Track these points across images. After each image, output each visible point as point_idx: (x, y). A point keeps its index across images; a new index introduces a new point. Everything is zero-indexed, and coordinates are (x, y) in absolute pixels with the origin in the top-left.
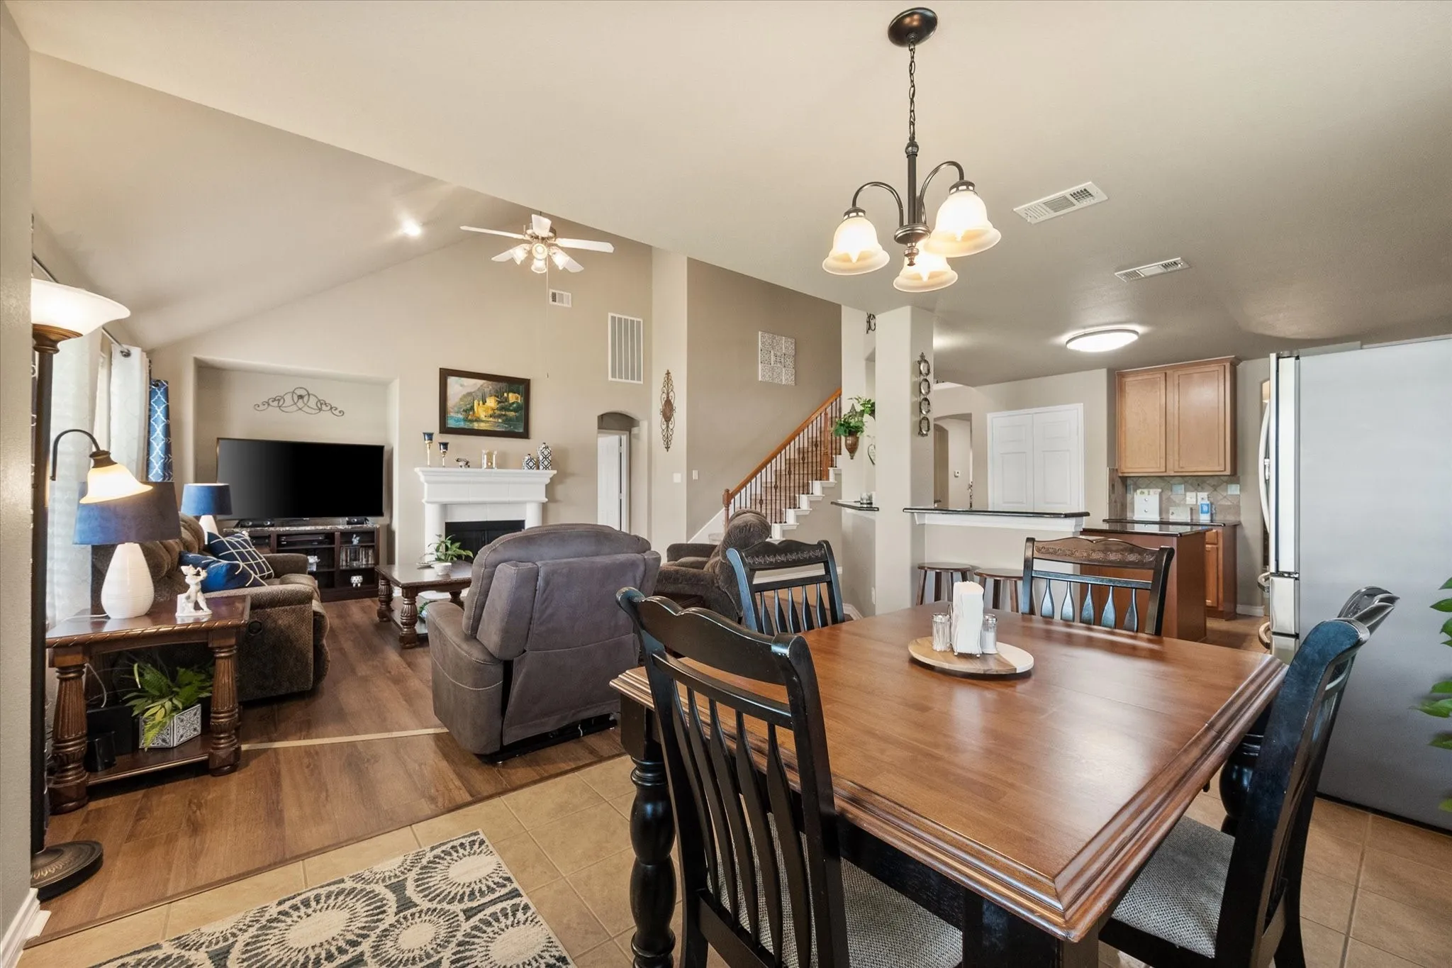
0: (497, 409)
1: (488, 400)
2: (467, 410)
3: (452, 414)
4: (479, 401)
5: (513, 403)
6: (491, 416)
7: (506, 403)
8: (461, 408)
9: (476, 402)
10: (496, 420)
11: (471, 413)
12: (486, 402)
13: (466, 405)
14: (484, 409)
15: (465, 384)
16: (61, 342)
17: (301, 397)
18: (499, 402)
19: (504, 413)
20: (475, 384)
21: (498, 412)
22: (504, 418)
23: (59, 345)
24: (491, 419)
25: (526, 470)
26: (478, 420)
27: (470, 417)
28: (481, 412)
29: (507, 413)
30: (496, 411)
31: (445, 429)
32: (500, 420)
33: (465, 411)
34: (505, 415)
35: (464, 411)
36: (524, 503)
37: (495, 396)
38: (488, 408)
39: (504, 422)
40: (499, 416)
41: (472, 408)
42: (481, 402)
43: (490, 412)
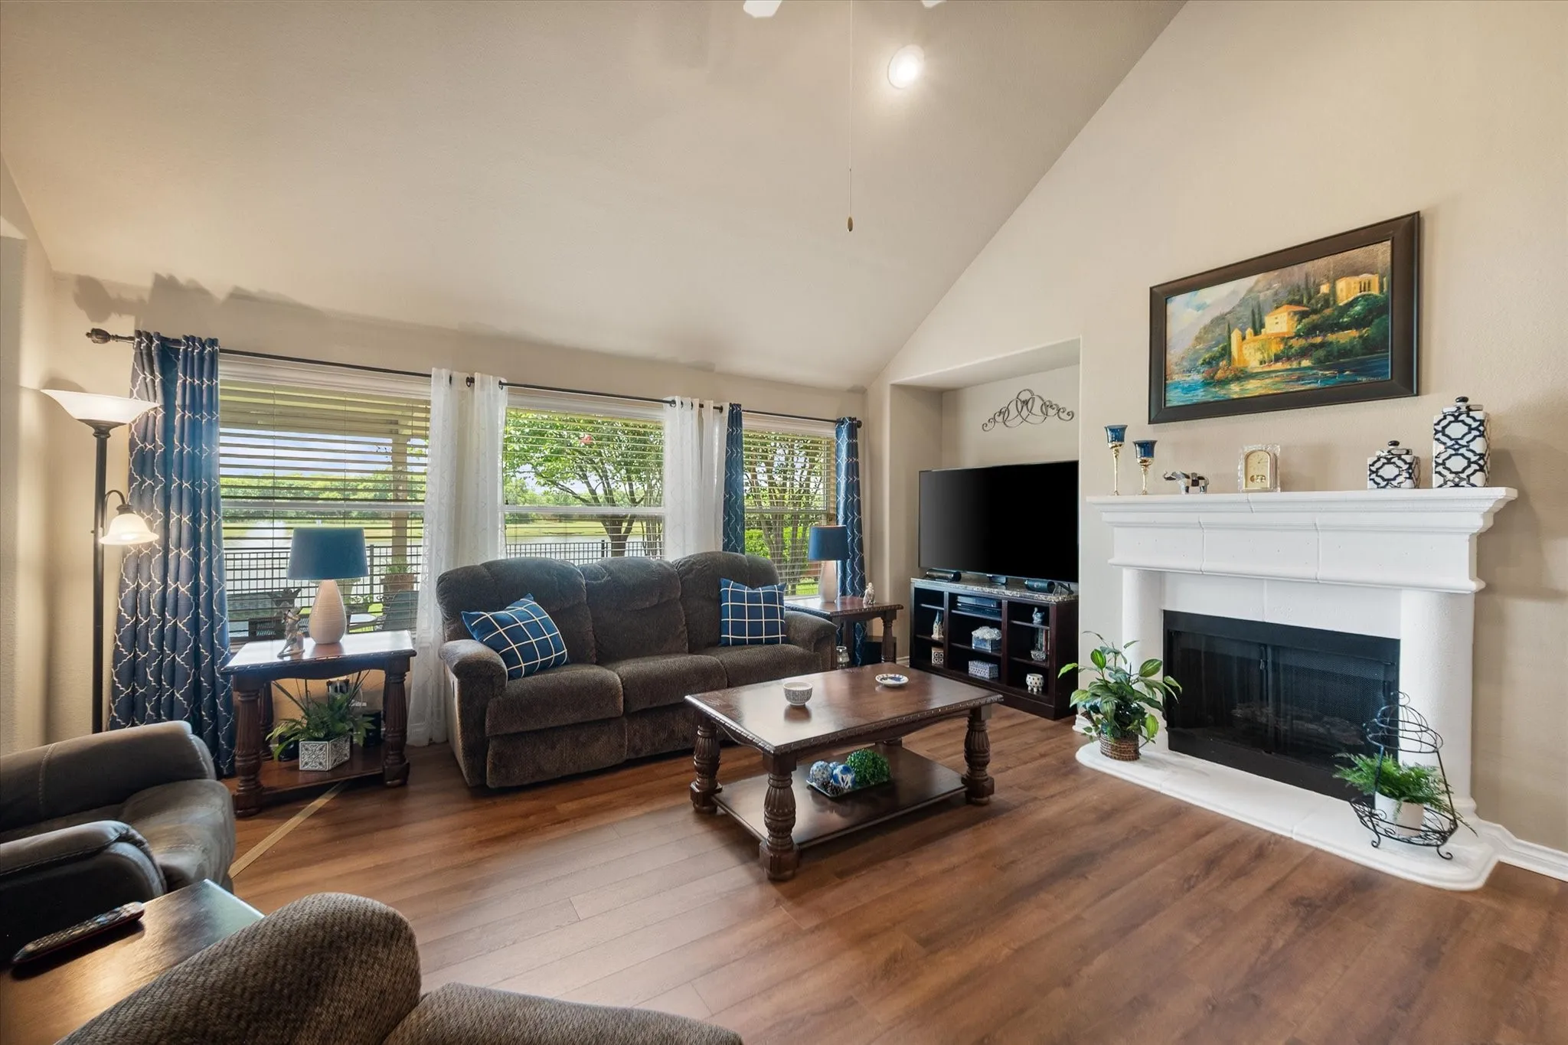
0: (1298, 335)
1: (1269, 320)
2: (1213, 358)
3: (1176, 378)
4: (1243, 330)
5: (1351, 304)
6: (1277, 359)
7: (1328, 312)
8: (1196, 359)
9: (1235, 336)
10: (1295, 365)
11: (1223, 363)
12: (1262, 326)
13: (1209, 349)
14: (1258, 345)
15: (1208, 301)
16: (112, 430)
17: (1026, 403)
18: (1303, 315)
19: (1319, 340)
20: (1234, 292)
21: (1298, 344)
22: (1321, 353)
23: (111, 432)
24: (1279, 366)
25: (1372, 492)
26: (1242, 376)
27: (1220, 374)
28: (1249, 353)
29: (1331, 337)
30: (1292, 342)
31: (1161, 412)
32: (1306, 363)
33: (1208, 363)
34: (1322, 345)
35: (1205, 363)
36: (1398, 587)
37: (1291, 303)
38: (1269, 340)
39: (1320, 363)
40: (1303, 353)
41: (1226, 352)
42: (1249, 331)
43: (1276, 348)
